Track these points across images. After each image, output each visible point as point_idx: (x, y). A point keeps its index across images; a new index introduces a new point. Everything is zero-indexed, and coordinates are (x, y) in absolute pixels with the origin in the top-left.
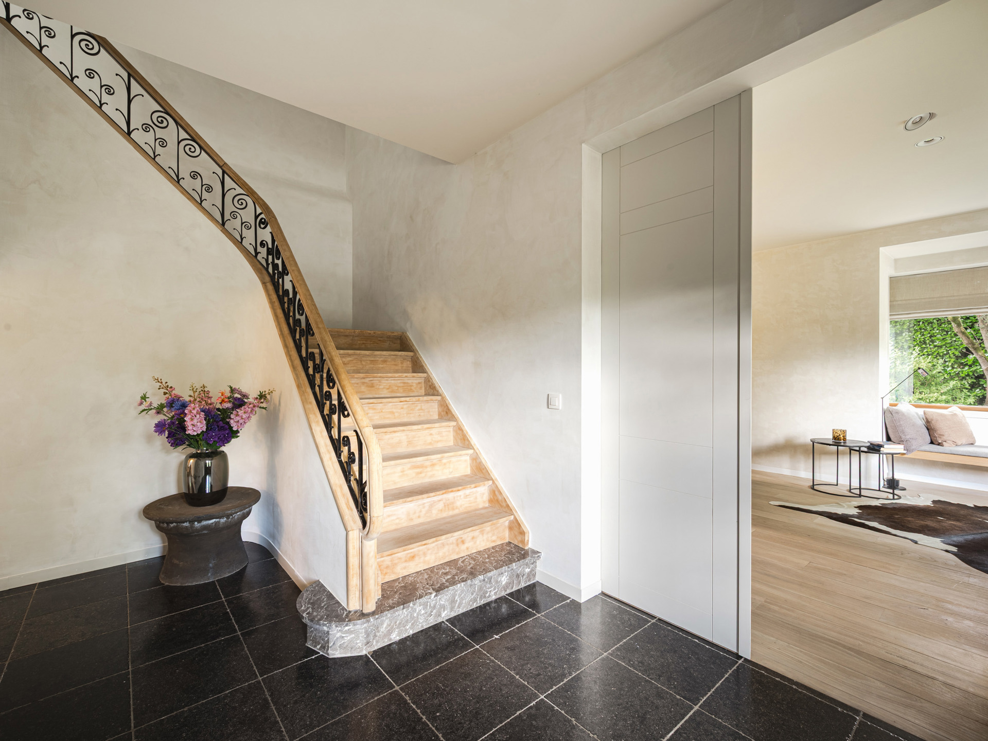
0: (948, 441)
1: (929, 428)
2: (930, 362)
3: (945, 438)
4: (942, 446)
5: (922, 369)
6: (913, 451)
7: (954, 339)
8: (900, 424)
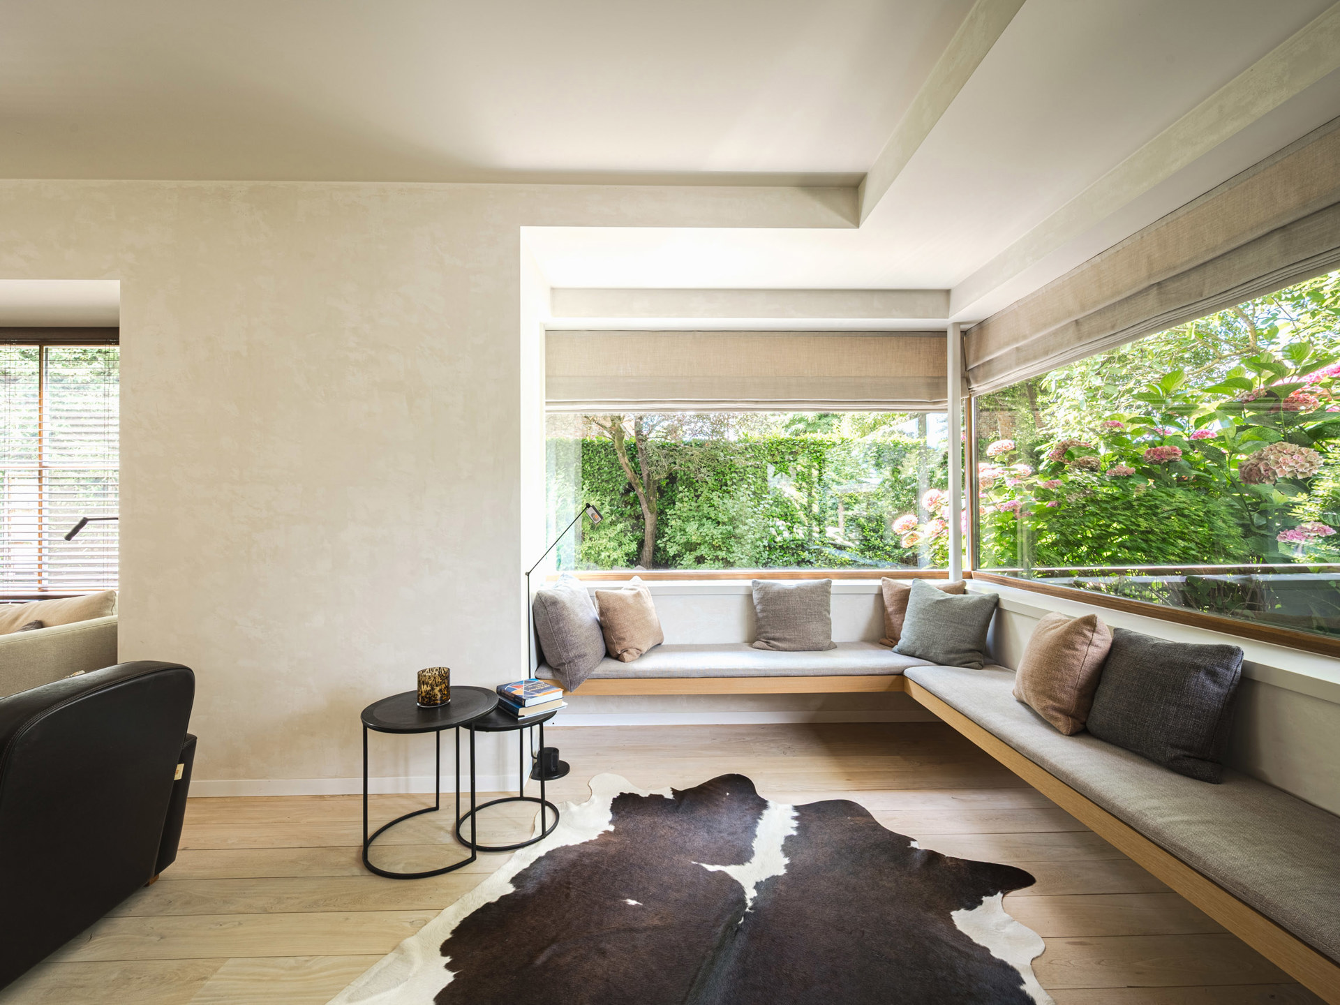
0: (630, 650)
1: (604, 625)
2: (598, 500)
3: (625, 644)
4: (623, 661)
5: (593, 507)
6: (579, 684)
7: (619, 473)
8: (559, 628)
